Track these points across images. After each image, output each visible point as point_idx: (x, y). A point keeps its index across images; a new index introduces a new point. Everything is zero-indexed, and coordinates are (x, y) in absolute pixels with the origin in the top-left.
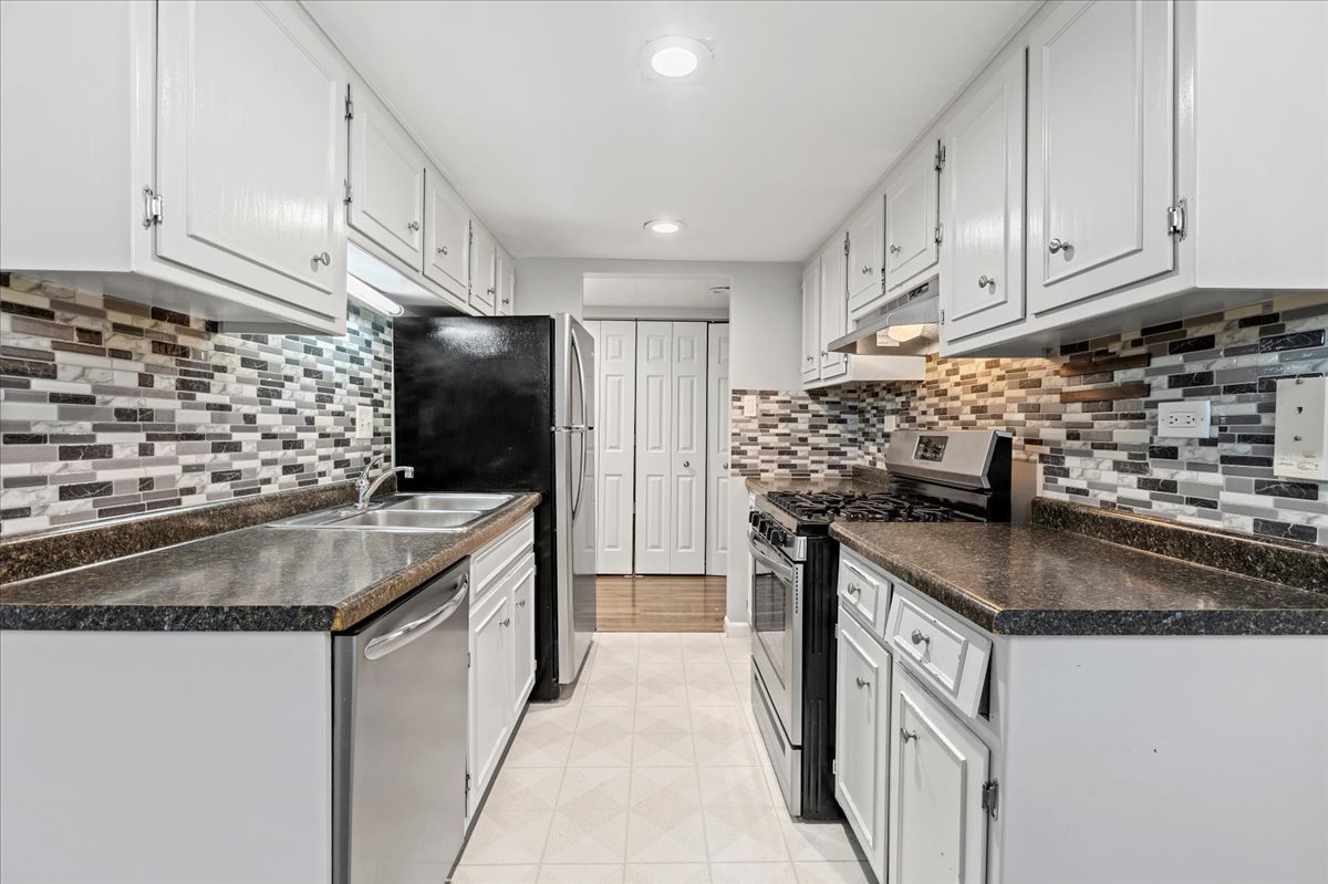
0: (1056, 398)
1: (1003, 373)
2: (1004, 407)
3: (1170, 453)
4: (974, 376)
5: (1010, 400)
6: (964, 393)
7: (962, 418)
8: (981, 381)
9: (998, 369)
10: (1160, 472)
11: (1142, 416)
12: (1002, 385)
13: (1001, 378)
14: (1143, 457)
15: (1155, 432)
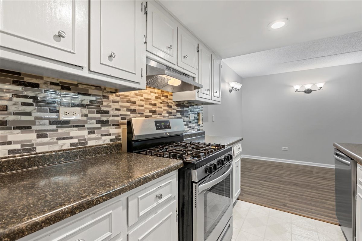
0: (175, 111)
1: (162, 101)
2: (162, 112)
3: (190, 122)
4: (151, 99)
5: (164, 110)
6: (146, 105)
7: (145, 114)
8: (154, 102)
9: (160, 100)
10: (190, 125)
11: (187, 116)
12: (161, 105)
13: (161, 103)
14: (188, 123)
15: (189, 119)
